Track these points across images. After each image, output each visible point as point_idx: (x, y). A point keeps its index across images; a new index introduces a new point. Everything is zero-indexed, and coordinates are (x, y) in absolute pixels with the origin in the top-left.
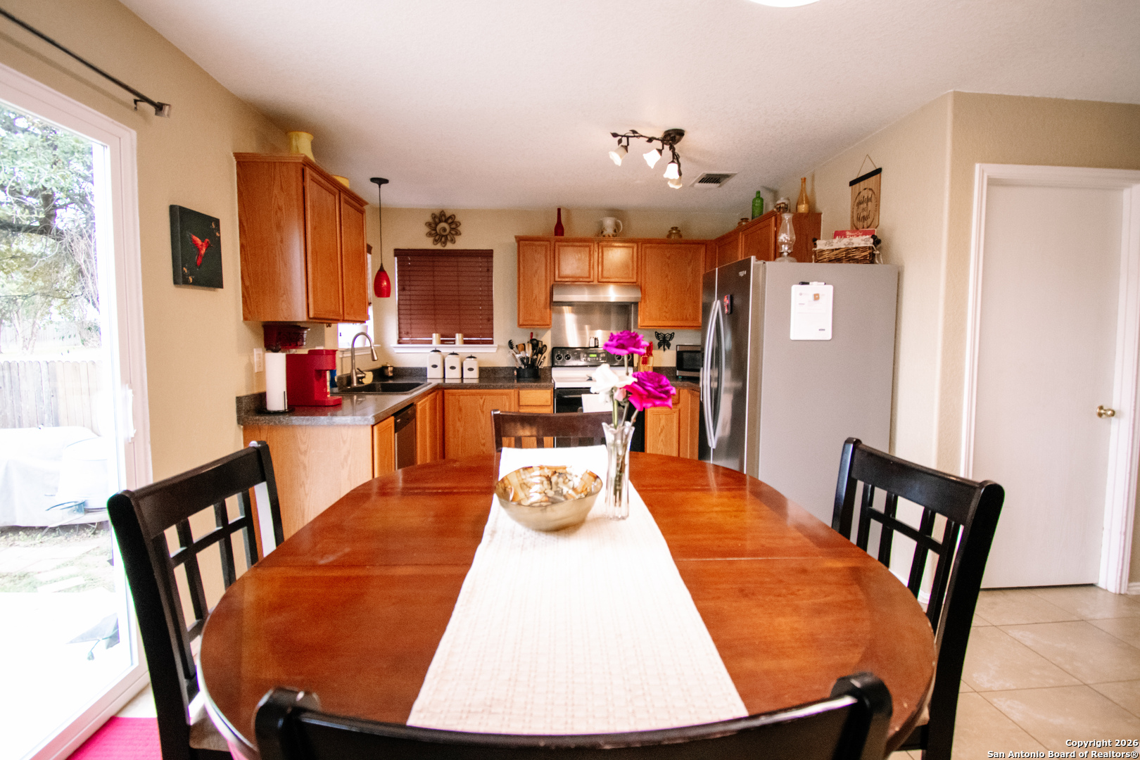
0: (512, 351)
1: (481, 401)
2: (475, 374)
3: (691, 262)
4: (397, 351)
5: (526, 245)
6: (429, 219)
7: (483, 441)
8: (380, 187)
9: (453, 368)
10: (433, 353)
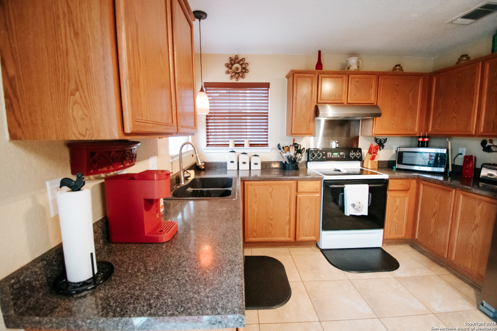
0: (280, 151)
1: (271, 189)
2: (259, 167)
3: (412, 89)
4: (206, 151)
5: (299, 77)
6: (228, 61)
7: (271, 217)
9: (244, 163)
10: (231, 153)
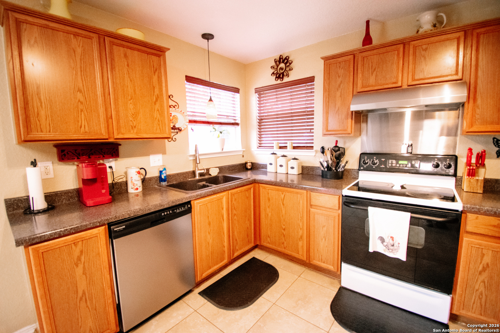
4: (256, 152)
5: (331, 63)
6: (273, 63)
7: (284, 227)
8: (208, 41)
9: (282, 166)
